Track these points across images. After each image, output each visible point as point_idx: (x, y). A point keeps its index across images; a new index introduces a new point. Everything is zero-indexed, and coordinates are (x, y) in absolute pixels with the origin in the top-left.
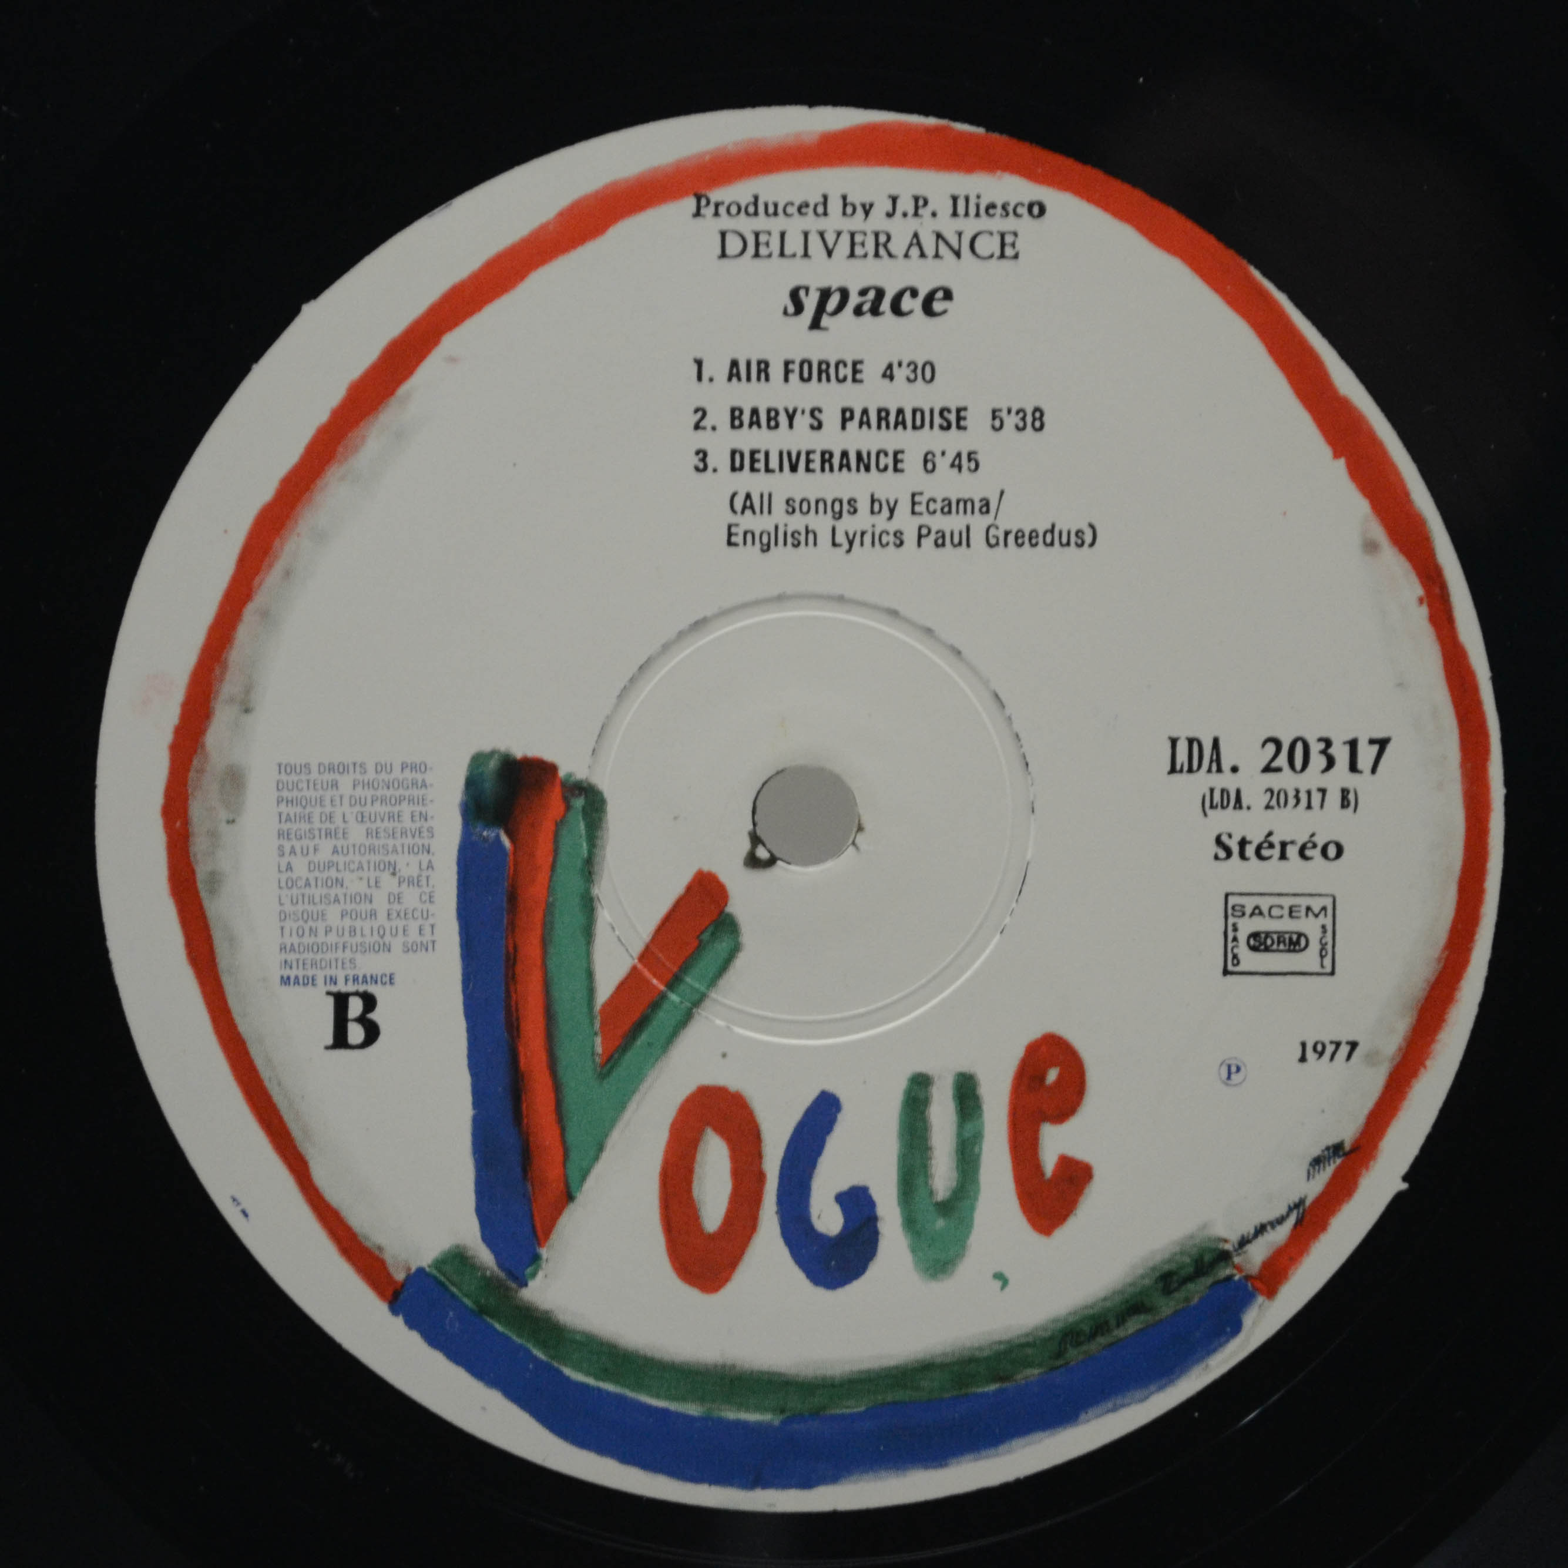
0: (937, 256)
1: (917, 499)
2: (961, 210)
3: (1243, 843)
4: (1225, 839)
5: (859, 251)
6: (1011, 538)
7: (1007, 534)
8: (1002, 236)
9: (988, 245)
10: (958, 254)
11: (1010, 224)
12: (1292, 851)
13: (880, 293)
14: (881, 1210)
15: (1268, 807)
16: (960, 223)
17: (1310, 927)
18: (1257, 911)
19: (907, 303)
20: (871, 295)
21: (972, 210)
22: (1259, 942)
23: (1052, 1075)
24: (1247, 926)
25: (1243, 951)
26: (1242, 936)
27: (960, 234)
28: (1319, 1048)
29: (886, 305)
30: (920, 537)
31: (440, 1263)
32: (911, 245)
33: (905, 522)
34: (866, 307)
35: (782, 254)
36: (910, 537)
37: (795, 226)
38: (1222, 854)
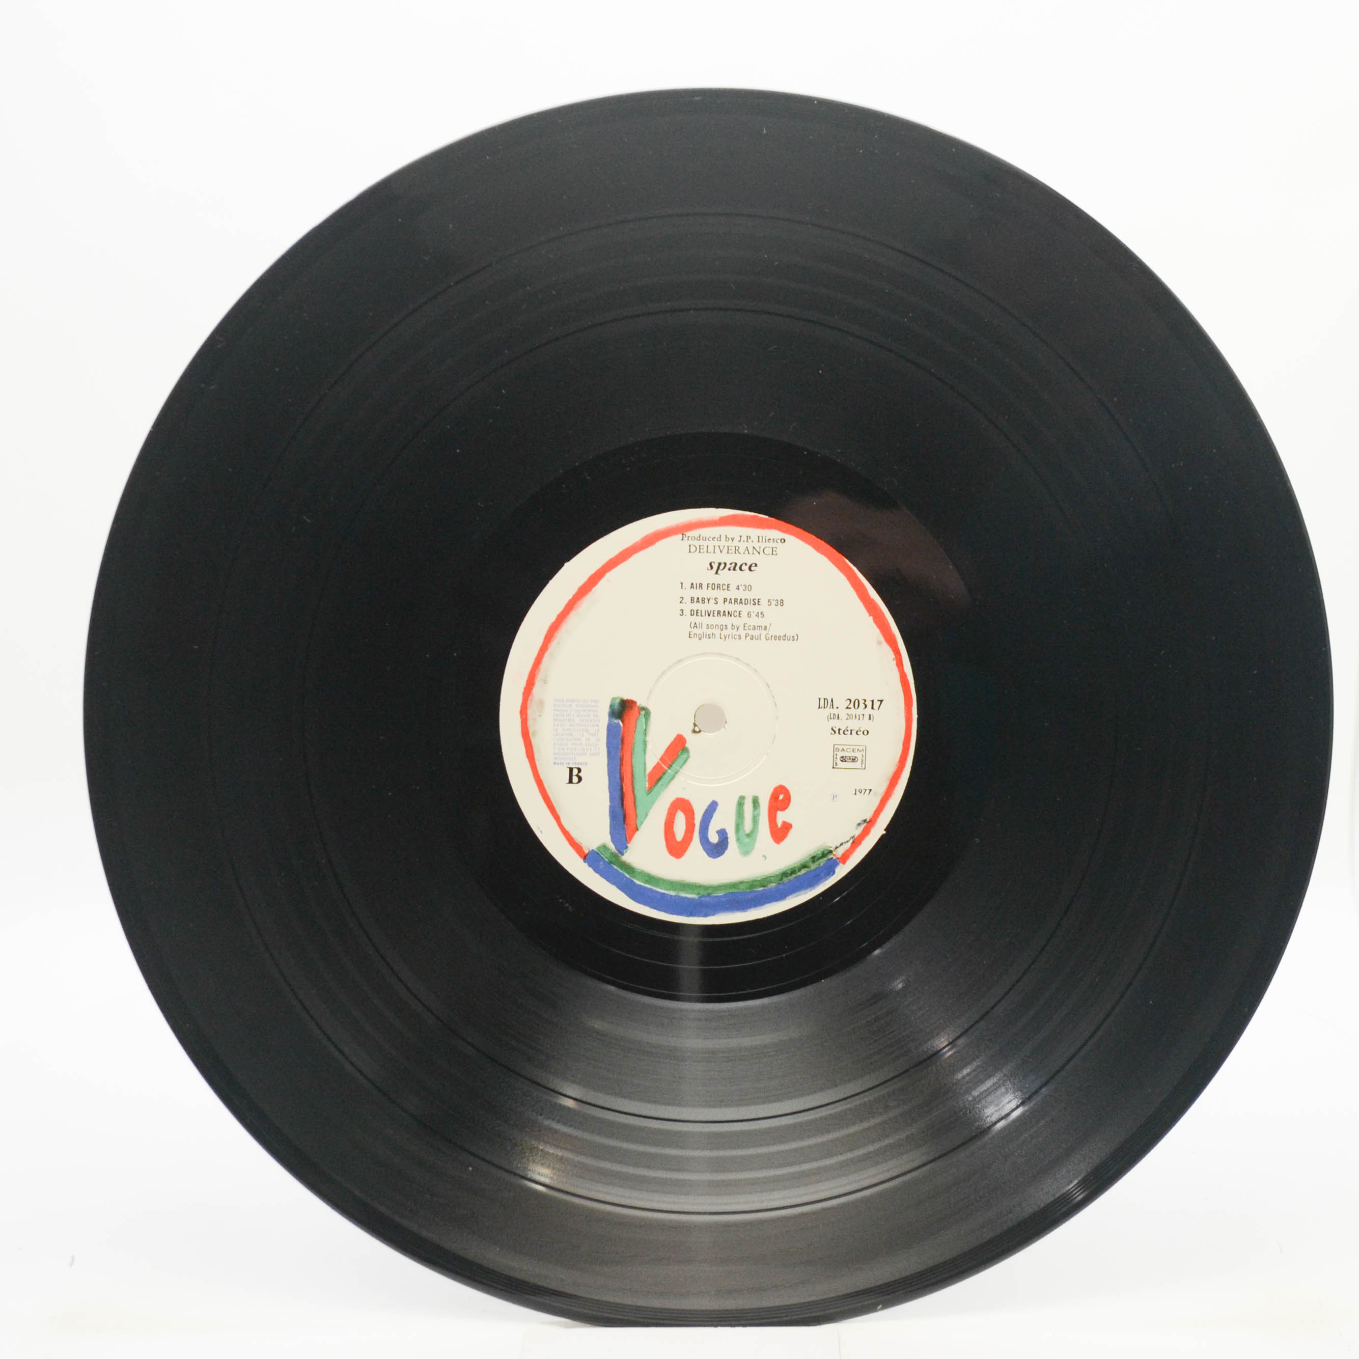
0: (753, 554)
1: (745, 625)
2: (760, 540)
3: (839, 730)
4: (834, 728)
5: (730, 551)
6: (773, 638)
7: (772, 636)
8: (773, 548)
9: (768, 551)
10: (759, 553)
11: (775, 545)
12: (854, 732)
13: (736, 564)
14: (729, 836)
15: (847, 719)
16: (759, 544)
17: (858, 755)
18: (843, 750)
19: (744, 567)
20: (733, 565)
21: (764, 540)
22: (843, 759)
23: (781, 797)
24: (840, 754)
25: (839, 761)
26: (839, 757)
27: (760, 547)
28: (860, 791)
29: (737, 568)
30: (746, 636)
31: (599, 848)
32: (746, 550)
33: (742, 633)
34: (732, 568)
35: (707, 552)
36: (743, 636)
37: (711, 544)
38: (833, 733)
